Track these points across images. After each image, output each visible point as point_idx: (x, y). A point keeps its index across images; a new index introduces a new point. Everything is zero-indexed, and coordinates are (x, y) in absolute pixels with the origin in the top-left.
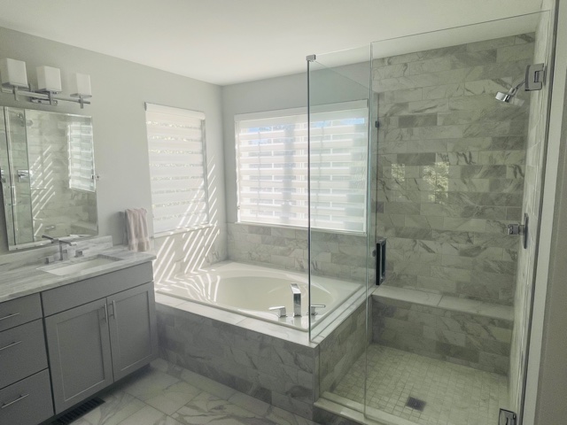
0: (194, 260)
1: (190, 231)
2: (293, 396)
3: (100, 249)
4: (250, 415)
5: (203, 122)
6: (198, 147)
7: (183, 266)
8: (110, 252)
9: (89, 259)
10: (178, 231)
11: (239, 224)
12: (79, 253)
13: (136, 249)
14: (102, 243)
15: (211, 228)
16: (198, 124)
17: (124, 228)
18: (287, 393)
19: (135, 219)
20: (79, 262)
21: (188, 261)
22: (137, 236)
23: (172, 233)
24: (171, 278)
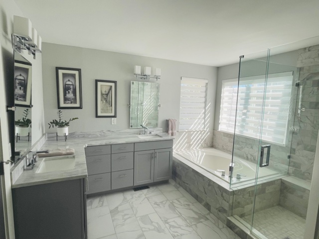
0: (196, 144)
1: (195, 131)
2: (219, 211)
3: (158, 133)
4: (199, 212)
5: (207, 84)
6: (204, 94)
7: (190, 145)
8: (161, 134)
9: (153, 135)
10: (189, 130)
11: (219, 132)
12: (150, 133)
13: (170, 135)
14: (159, 130)
15: (205, 131)
16: (205, 85)
17: (167, 126)
18: (217, 209)
19: (171, 123)
20: (149, 136)
21: (192, 144)
22: (171, 130)
23: (187, 131)
24: (184, 150)
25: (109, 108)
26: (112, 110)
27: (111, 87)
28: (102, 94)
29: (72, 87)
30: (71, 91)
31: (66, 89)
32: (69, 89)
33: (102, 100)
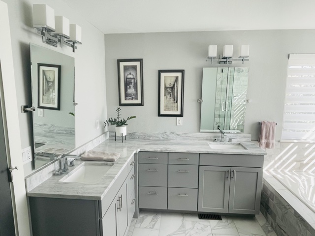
8: (247, 143)
9: (234, 144)
12: (230, 140)
14: (246, 138)
17: (258, 132)
19: (267, 127)
22: (266, 138)
24: (290, 171)
25: (174, 105)
26: (177, 107)
27: (177, 78)
28: (166, 88)
29: (133, 80)
30: (132, 86)
31: (127, 84)
32: (130, 83)
33: (165, 95)
